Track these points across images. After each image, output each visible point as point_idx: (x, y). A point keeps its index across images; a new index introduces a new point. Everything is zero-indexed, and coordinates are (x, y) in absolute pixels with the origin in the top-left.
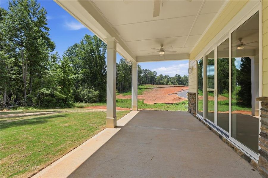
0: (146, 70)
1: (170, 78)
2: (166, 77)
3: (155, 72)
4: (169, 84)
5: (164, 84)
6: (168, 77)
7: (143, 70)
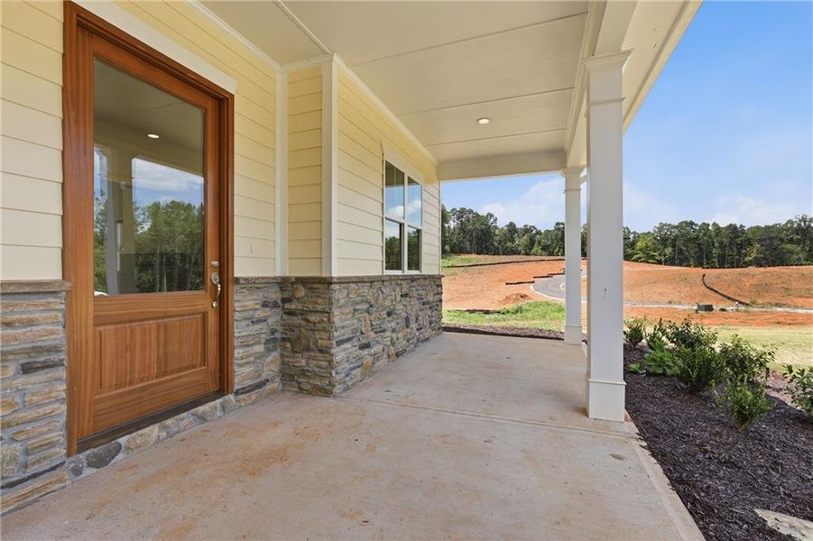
0: (463, 211)
1: (539, 233)
2: (527, 230)
3: (492, 216)
4: (532, 252)
5: (519, 253)
6: (534, 232)
7: (453, 210)
